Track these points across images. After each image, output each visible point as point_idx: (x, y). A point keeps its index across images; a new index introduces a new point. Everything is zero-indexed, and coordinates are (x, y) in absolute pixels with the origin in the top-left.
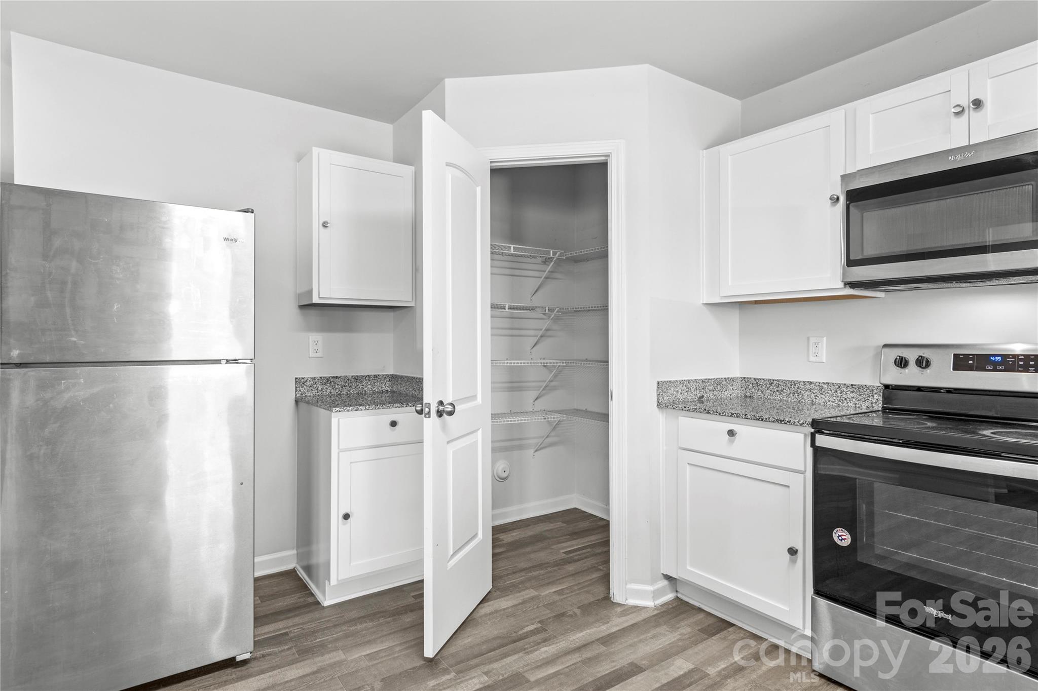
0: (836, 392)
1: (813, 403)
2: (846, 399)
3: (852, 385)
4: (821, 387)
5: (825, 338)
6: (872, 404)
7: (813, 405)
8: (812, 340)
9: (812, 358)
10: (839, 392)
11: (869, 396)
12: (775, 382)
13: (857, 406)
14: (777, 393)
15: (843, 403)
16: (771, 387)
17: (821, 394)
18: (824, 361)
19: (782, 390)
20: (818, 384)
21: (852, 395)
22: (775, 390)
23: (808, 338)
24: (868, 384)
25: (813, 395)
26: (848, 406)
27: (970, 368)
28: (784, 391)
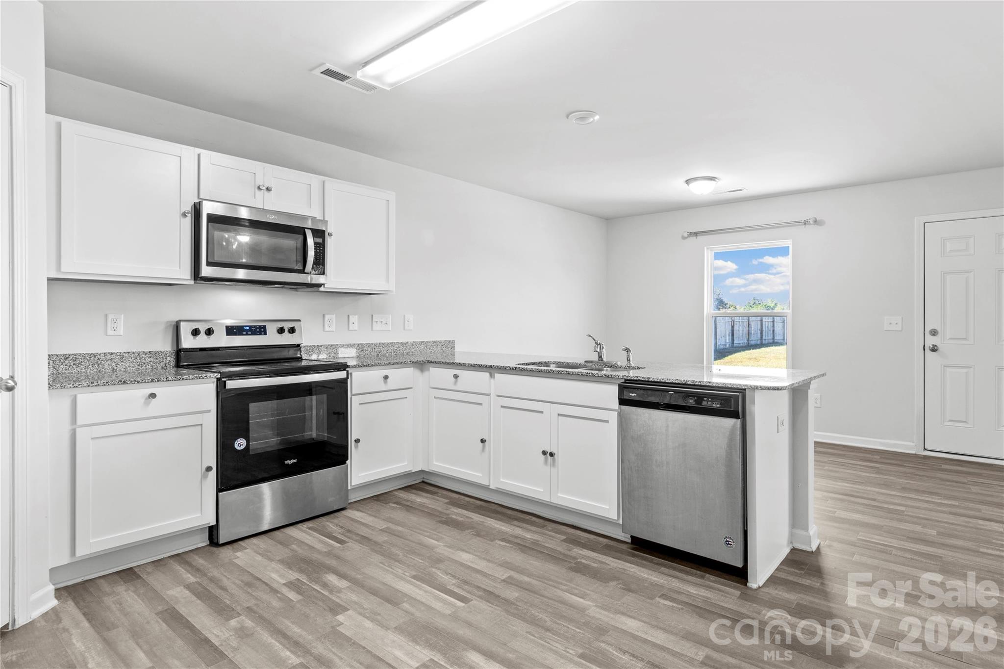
0: (136, 358)
1: (114, 370)
2: (144, 363)
3: (150, 352)
4: (122, 356)
5: (123, 315)
6: (165, 364)
7: (114, 372)
8: (111, 317)
9: (110, 332)
10: (138, 358)
11: (163, 359)
12: (71, 357)
13: (154, 367)
14: (74, 366)
15: (142, 367)
16: (67, 362)
17: (123, 362)
18: (122, 334)
19: (80, 363)
20: (118, 354)
21: (149, 360)
22: (72, 364)
23: (106, 316)
24: (163, 350)
25: (114, 364)
26: (147, 369)
27: (235, 334)
28: (83, 363)
